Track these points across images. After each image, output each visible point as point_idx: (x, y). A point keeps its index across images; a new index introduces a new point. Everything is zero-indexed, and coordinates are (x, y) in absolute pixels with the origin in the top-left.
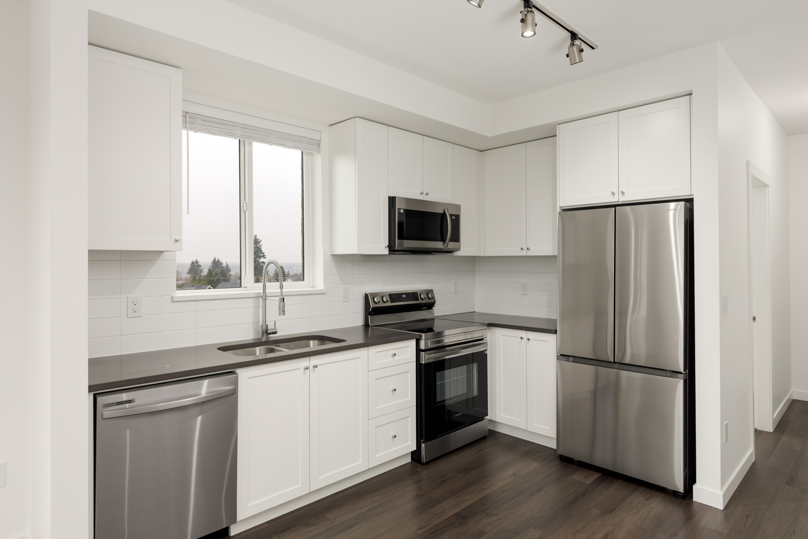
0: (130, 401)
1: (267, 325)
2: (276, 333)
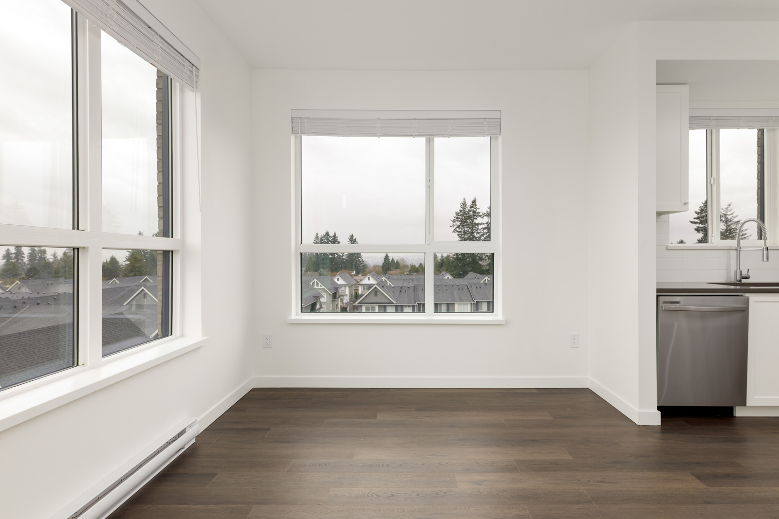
0: (677, 302)
1: (741, 271)
2: (748, 278)
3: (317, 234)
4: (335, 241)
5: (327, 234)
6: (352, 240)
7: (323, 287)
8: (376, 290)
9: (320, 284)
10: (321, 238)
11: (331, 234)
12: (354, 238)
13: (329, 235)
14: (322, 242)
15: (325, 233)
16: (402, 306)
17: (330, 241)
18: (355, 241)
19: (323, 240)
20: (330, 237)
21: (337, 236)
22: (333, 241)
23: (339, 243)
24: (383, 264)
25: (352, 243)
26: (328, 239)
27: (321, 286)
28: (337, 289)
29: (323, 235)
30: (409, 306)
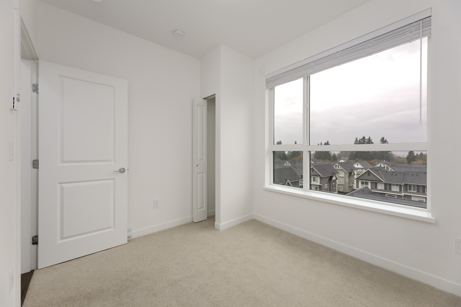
3: (357, 138)
4: (370, 142)
5: (364, 138)
6: (383, 141)
7: (342, 168)
8: (369, 172)
9: (340, 166)
10: (359, 141)
11: (367, 138)
12: (385, 139)
13: (365, 139)
14: (360, 143)
15: (362, 137)
16: (390, 185)
17: (366, 142)
18: (386, 142)
19: (361, 142)
20: (366, 140)
21: (371, 138)
22: (368, 142)
23: (372, 143)
24: (408, 156)
25: (383, 143)
26: (365, 141)
27: (340, 168)
28: (352, 170)
29: (361, 139)
30: (397, 185)
